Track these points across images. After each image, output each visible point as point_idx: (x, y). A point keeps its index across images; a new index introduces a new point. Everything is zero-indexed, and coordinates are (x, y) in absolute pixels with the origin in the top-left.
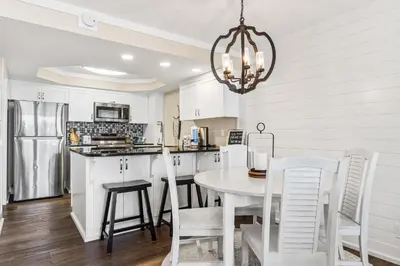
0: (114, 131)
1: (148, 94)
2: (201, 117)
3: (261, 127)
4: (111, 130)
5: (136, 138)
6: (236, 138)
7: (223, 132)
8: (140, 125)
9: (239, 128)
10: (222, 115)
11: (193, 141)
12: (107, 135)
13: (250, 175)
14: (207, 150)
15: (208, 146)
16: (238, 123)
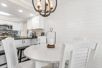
0: (7, 33)
1: (19, 22)
2: (33, 29)
3: (51, 30)
4: (6, 32)
5: (15, 35)
6: (43, 34)
7: (39, 33)
8: (16, 31)
9: (44, 32)
10: (39, 28)
11: (30, 35)
12: (4, 34)
13: (48, 47)
14: (35, 38)
15: (35, 37)
16: (44, 30)
